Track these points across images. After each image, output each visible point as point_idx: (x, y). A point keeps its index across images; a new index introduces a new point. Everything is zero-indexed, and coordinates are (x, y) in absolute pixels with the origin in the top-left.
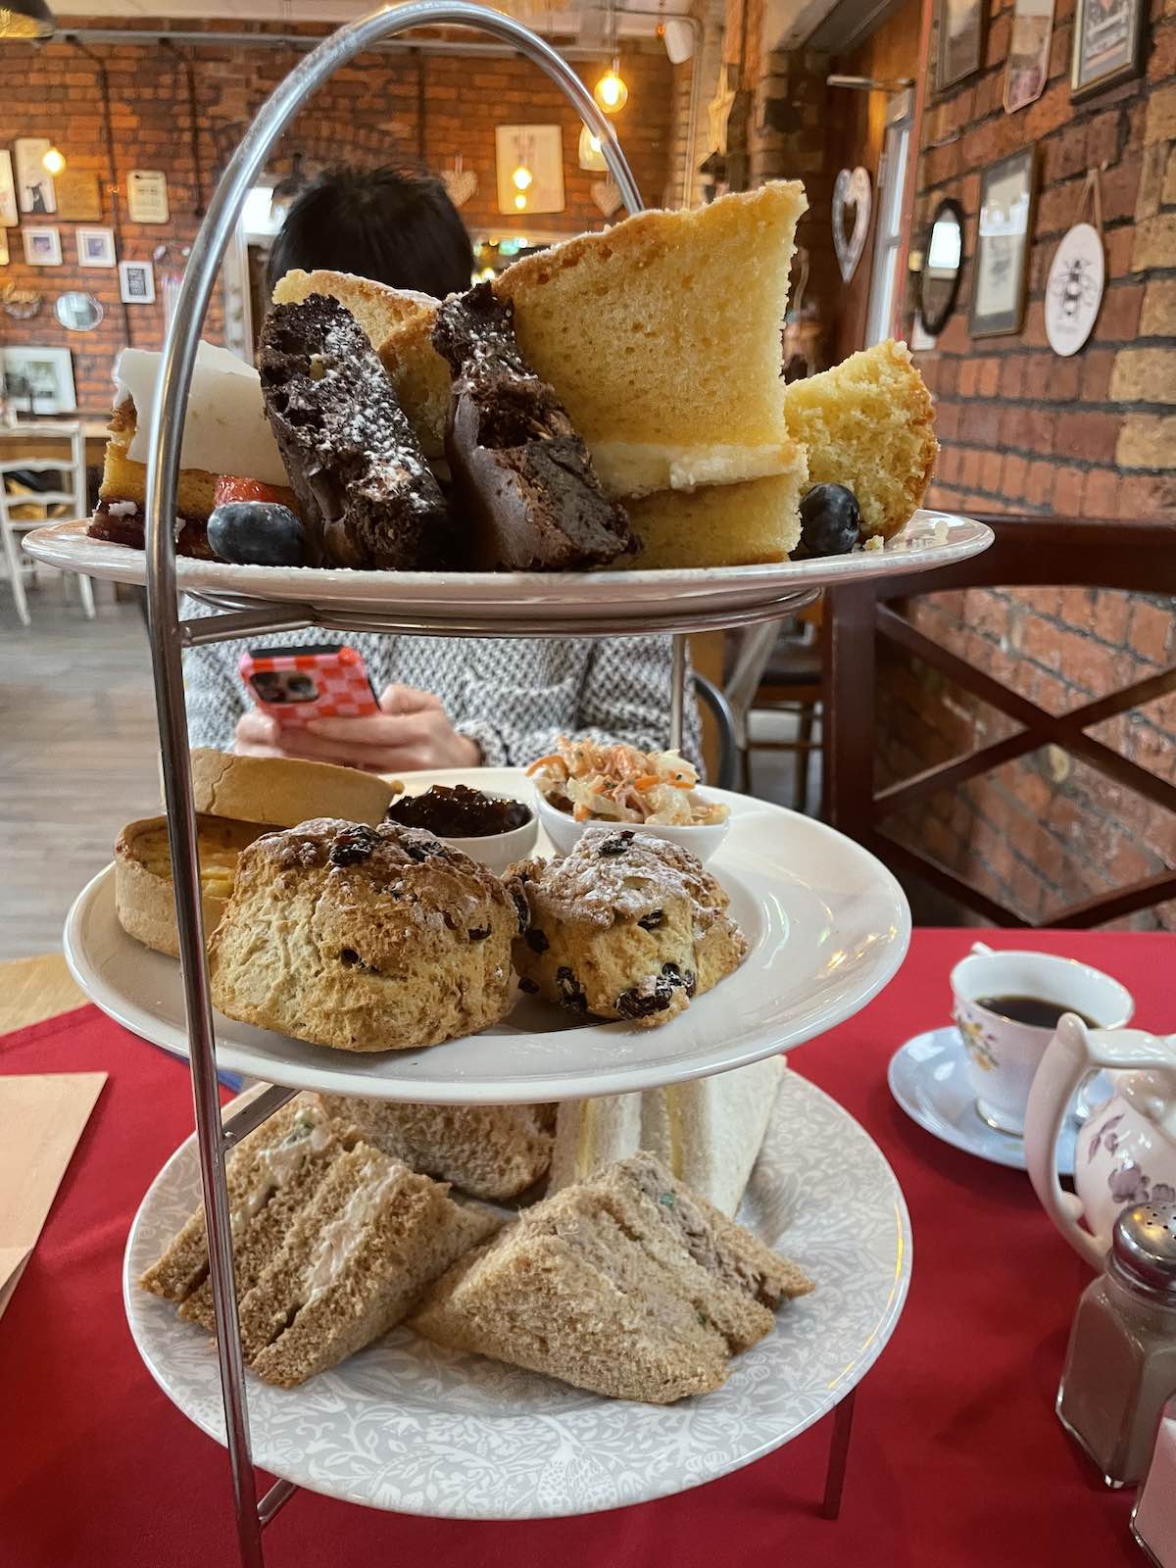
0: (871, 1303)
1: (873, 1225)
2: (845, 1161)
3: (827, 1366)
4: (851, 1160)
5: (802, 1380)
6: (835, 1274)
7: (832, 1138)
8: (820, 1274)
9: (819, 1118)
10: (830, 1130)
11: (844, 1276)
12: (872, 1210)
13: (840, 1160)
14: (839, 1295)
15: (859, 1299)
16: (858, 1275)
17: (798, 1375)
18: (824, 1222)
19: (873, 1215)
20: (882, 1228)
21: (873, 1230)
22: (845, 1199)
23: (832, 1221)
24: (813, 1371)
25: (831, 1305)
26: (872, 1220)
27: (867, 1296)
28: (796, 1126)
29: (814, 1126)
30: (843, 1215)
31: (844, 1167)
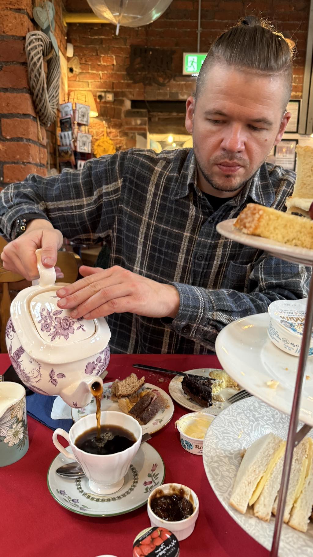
0: (231, 412)
1: (220, 430)
2: (216, 452)
3: (248, 403)
4: (214, 451)
5: (254, 403)
6: (236, 423)
7: (216, 462)
8: (239, 426)
9: (217, 471)
10: (216, 465)
11: (234, 422)
12: (217, 434)
13: (218, 454)
14: (238, 417)
15: (233, 414)
16: (231, 420)
17: (255, 404)
18: (232, 439)
19: (217, 433)
20: (217, 428)
21: (220, 429)
22: (223, 441)
23: (230, 438)
24: (251, 403)
25: (241, 416)
26: (219, 432)
27: (231, 414)
28: (227, 473)
29: (220, 469)
30: (226, 437)
31: (217, 451)
